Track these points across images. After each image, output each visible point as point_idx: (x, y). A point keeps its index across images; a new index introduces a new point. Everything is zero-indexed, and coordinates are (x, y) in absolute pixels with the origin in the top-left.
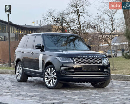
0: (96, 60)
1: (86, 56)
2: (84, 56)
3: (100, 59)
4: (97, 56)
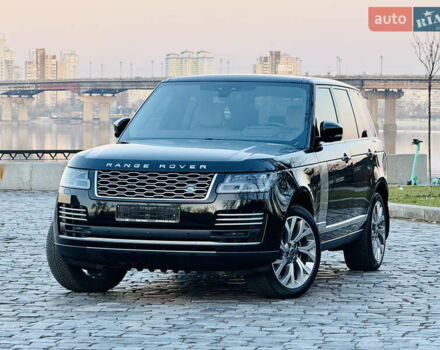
0: (184, 182)
1: (146, 166)
2: (138, 166)
3: (206, 176)
4: (192, 167)
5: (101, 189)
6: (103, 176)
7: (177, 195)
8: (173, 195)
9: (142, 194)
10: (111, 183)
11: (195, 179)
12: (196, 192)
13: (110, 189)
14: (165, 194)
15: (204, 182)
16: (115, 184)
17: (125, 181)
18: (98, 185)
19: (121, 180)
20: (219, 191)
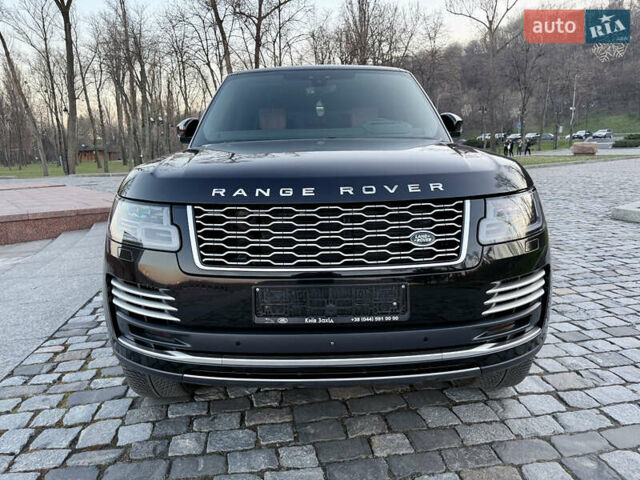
1: (307, 192)
5: (207, 249)
6: (207, 220)
7: (395, 255)
8: (385, 256)
9: (312, 258)
10: (232, 235)
11: (427, 216)
12: (437, 245)
13: (232, 250)
14: (368, 257)
15: (450, 222)
16: (241, 235)
17: (264, 228)
18: (199, 241)
19: (255, 228)
20: (484, 238)
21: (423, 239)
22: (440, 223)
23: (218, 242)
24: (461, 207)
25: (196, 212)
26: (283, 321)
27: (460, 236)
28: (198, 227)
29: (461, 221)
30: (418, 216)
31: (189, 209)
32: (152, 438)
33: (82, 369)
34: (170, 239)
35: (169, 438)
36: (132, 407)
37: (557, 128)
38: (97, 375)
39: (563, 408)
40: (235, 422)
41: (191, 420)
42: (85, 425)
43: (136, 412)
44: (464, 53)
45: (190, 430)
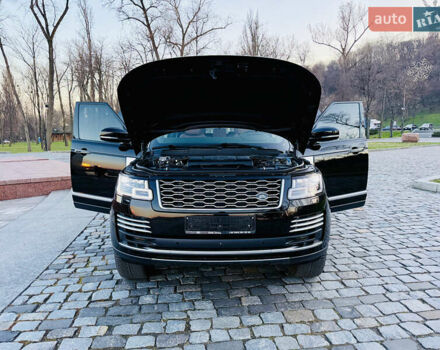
5: (165, 200)
6: (165, 186)
7: (250, 204)
8: (245, 204)
9: (212, 205)
10: (176, 193)
11: (264, 186)
12: (269, 200)
13: (176, 200)
14: (237, 204)
15: (274, 189)
16: (180, 194)
17: (191, 190)
18: (162, 196)
19: (186, 190)
20: (290, 197)
21: (262, 197)
22: (271, 189)
23: (170, 197)
24: (280, 183)
25: (160, 183)
26: (198, 232)
27: (279, 196)
28: (161, 190)
29: (280, 189)
30: (260, 186)
31: (157, 182)
32: (130, 297)
33: (86, 266)
34: (147, 195)
35: (139, 297)
36: (117, 283)
37: (392, 123)
38: (95, 269)
39: (342, 286)
40: (172, 290)
41: (149, 289)
42: (94, 291)
43: (120, 286)
44: (326, 69)
45: (149, 293)
